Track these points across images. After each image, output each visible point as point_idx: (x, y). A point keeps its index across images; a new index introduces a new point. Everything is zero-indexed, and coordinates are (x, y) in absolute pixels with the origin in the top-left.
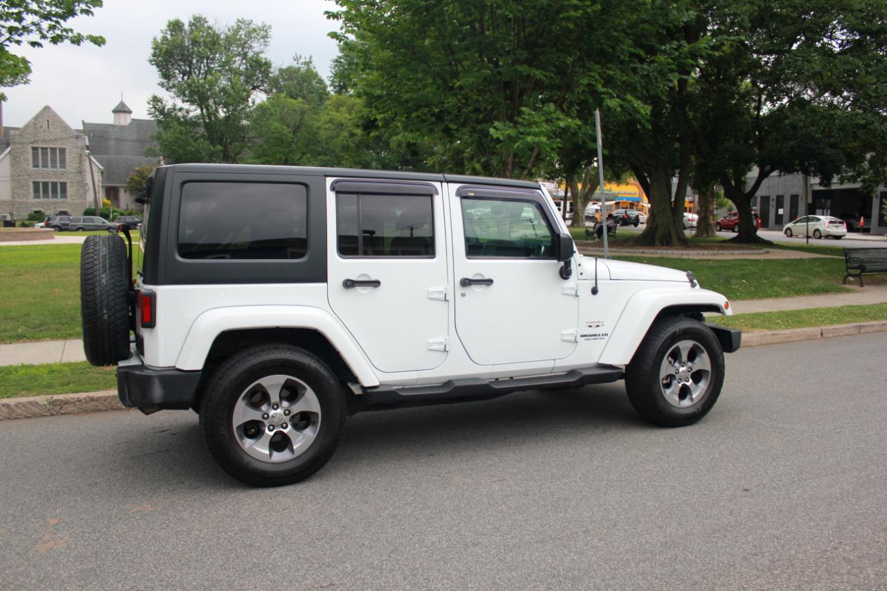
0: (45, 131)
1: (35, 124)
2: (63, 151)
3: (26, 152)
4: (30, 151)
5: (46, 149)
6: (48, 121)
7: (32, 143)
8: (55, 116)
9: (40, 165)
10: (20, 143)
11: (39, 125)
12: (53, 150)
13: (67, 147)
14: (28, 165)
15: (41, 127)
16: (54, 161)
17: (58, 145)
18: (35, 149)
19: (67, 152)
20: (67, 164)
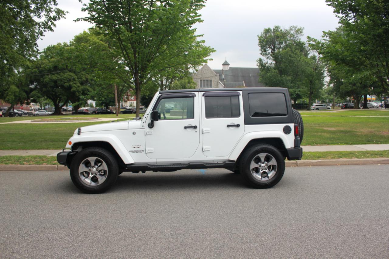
0: (205, 73)
1: (201, 71)
2: (211, 81)
3: (198, 81)
4: (199, 81)
5: (205, 80)
6: (206, 70)
7: (200, 78)
8: (209, 68)
9: (203, 86)
10: (196, 79)
11: (203, 71)
12: (207, 80)
13: (213, 79)
14: (199, 87)
15: (204, 72)
16: (208, 85)
17: (209, 79)
18: (201, 80)
19: (212, 81)
20: (212, 86)
